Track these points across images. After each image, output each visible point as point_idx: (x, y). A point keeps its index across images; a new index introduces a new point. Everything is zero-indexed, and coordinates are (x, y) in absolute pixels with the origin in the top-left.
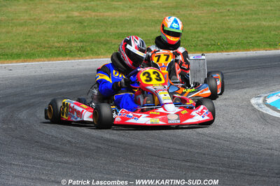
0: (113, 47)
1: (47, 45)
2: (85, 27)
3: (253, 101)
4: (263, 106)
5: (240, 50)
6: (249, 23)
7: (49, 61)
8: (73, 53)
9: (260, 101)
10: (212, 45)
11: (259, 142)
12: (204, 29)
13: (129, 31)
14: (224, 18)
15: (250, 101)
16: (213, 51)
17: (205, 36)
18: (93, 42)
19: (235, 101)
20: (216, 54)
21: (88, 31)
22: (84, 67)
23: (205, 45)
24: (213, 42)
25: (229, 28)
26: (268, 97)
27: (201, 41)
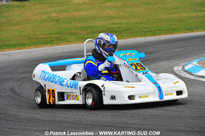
0: (80, 36)
1: (34, 37)
2: (60, 23)
4: (182, 71)
5: (167, 34)
6: (173, 15)
7: (36, 48)
8: (52, 42)
9: (180, 68)
12: (143, 21)
13: (91, 25)
14: (156, 13)
15: (173, 69)
16: (149, 35)
17: (143, 25)
18: (66, 33)
20: (151, 37)
21: (63, 26)
22: (60, 51)
23: (144, 32)
24: (149, 30)
25: (160, 19)
26: (186, 65)
27: (141, 29)
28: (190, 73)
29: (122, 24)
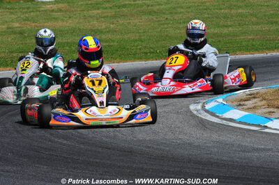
2: (25, 37)
3: (192, 107)
4: (202, 112)
8: (14, 64)
9: (199, 107)
10: (151, 53)
11: (198, 147)
12: (143, 37)
13: (69, 41)
14: (162, 26)
15: (189, 107)
16: (152, 58)
17: (144, 44)
19: (174, 108)
20: (154, 62)
21: (28, 41)
23: (144, 53)
24: (151, 50)
25: (167, 36)
26: (206, 103)
27: (140, 49)
28: (213, 114)
29: (114, 41)
